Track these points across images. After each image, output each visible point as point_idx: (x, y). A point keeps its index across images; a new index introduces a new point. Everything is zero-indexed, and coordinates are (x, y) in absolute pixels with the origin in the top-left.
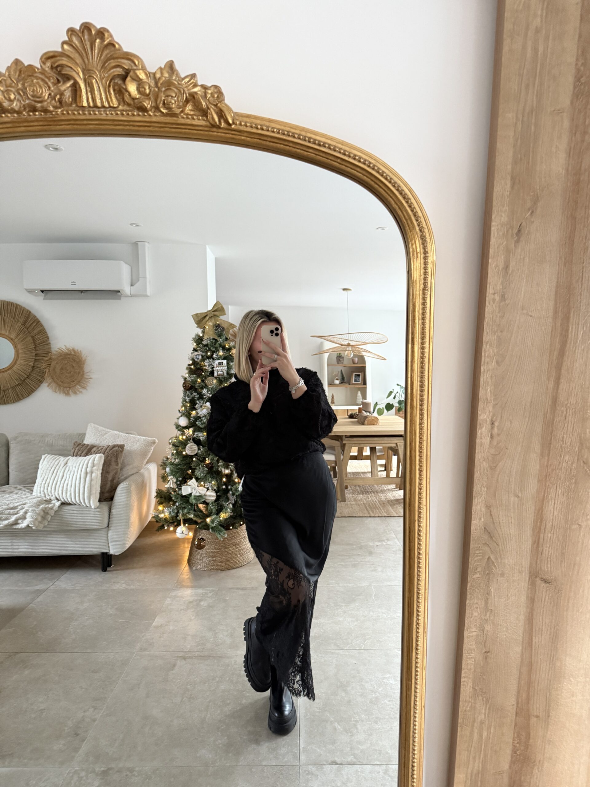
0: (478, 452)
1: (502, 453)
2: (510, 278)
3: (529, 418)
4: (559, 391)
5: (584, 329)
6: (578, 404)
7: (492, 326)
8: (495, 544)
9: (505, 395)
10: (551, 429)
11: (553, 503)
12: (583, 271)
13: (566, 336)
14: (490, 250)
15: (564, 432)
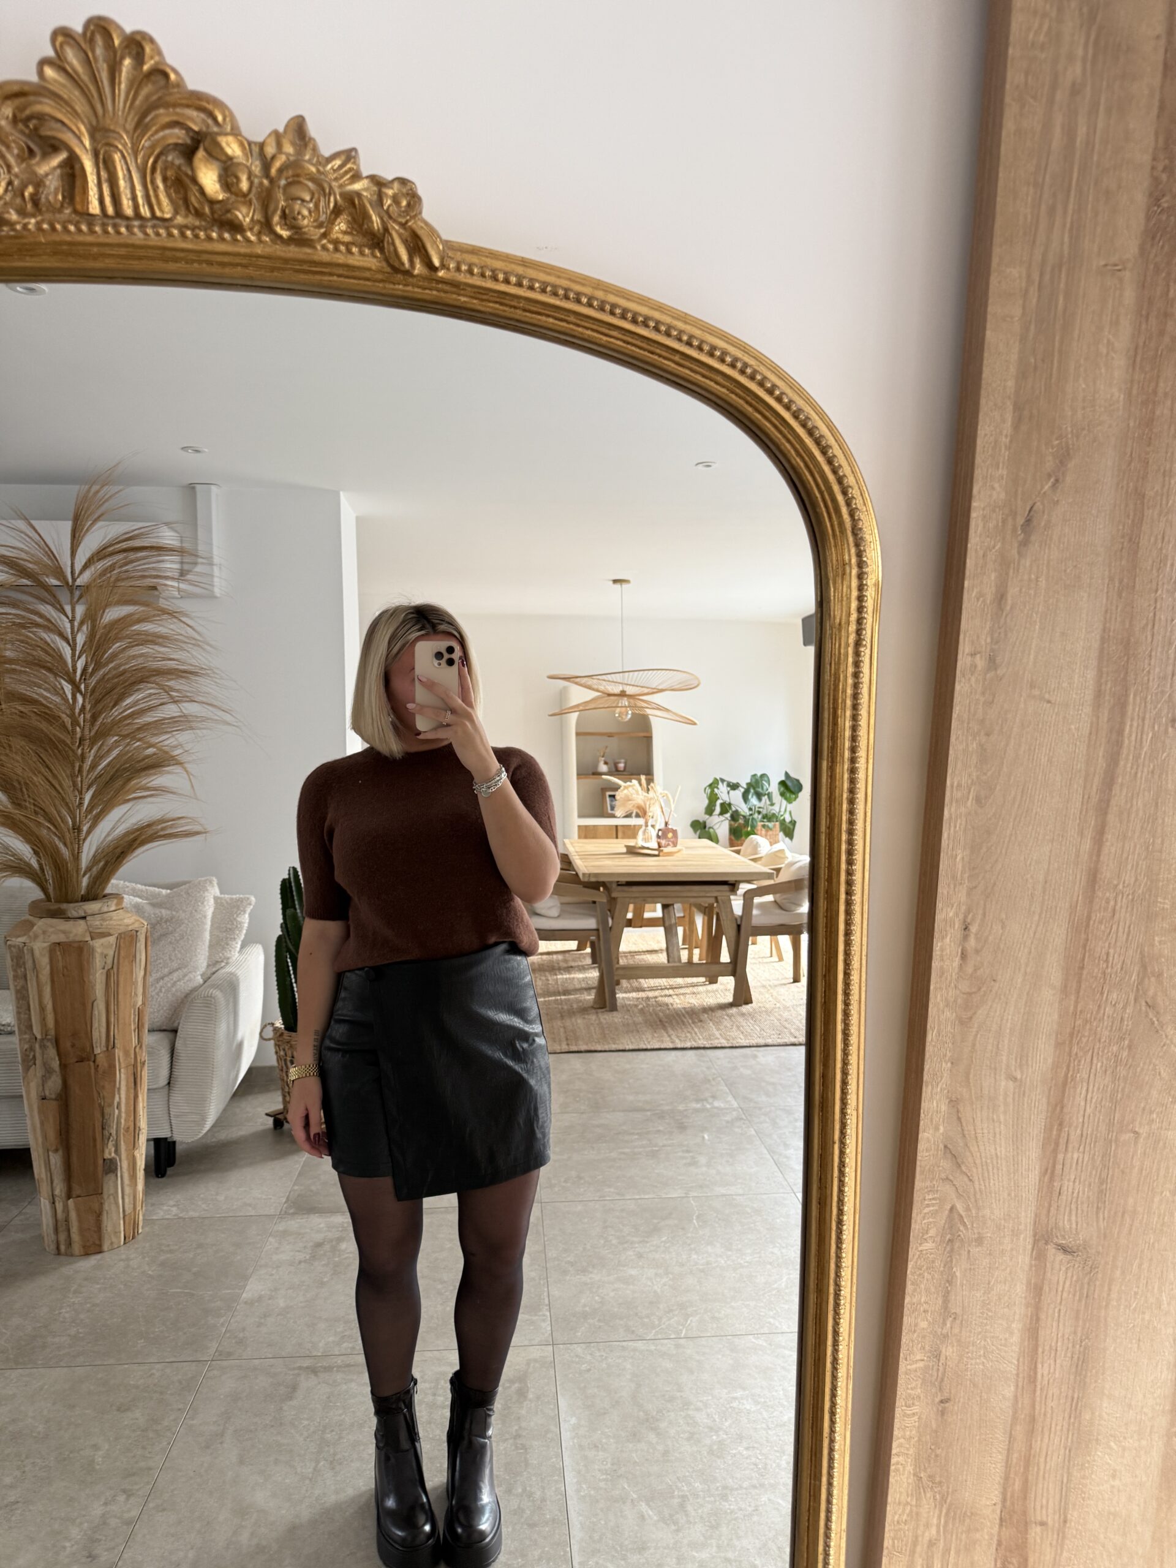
0: (936, 989)
1: (984, 989)
2: (1008, 620)
3: (1040, 915)
4: (1102, 858)
5: (1154, 727)
6: (1140, 885)
7: (968, 723)
8: (966, 1179)
9: (992, 868)
10: (1083, 936)
11: (1085, 1089)
12: (1155, 608)
13: (1119, 744)
14: (968, 561)
15: (1110, 944)
